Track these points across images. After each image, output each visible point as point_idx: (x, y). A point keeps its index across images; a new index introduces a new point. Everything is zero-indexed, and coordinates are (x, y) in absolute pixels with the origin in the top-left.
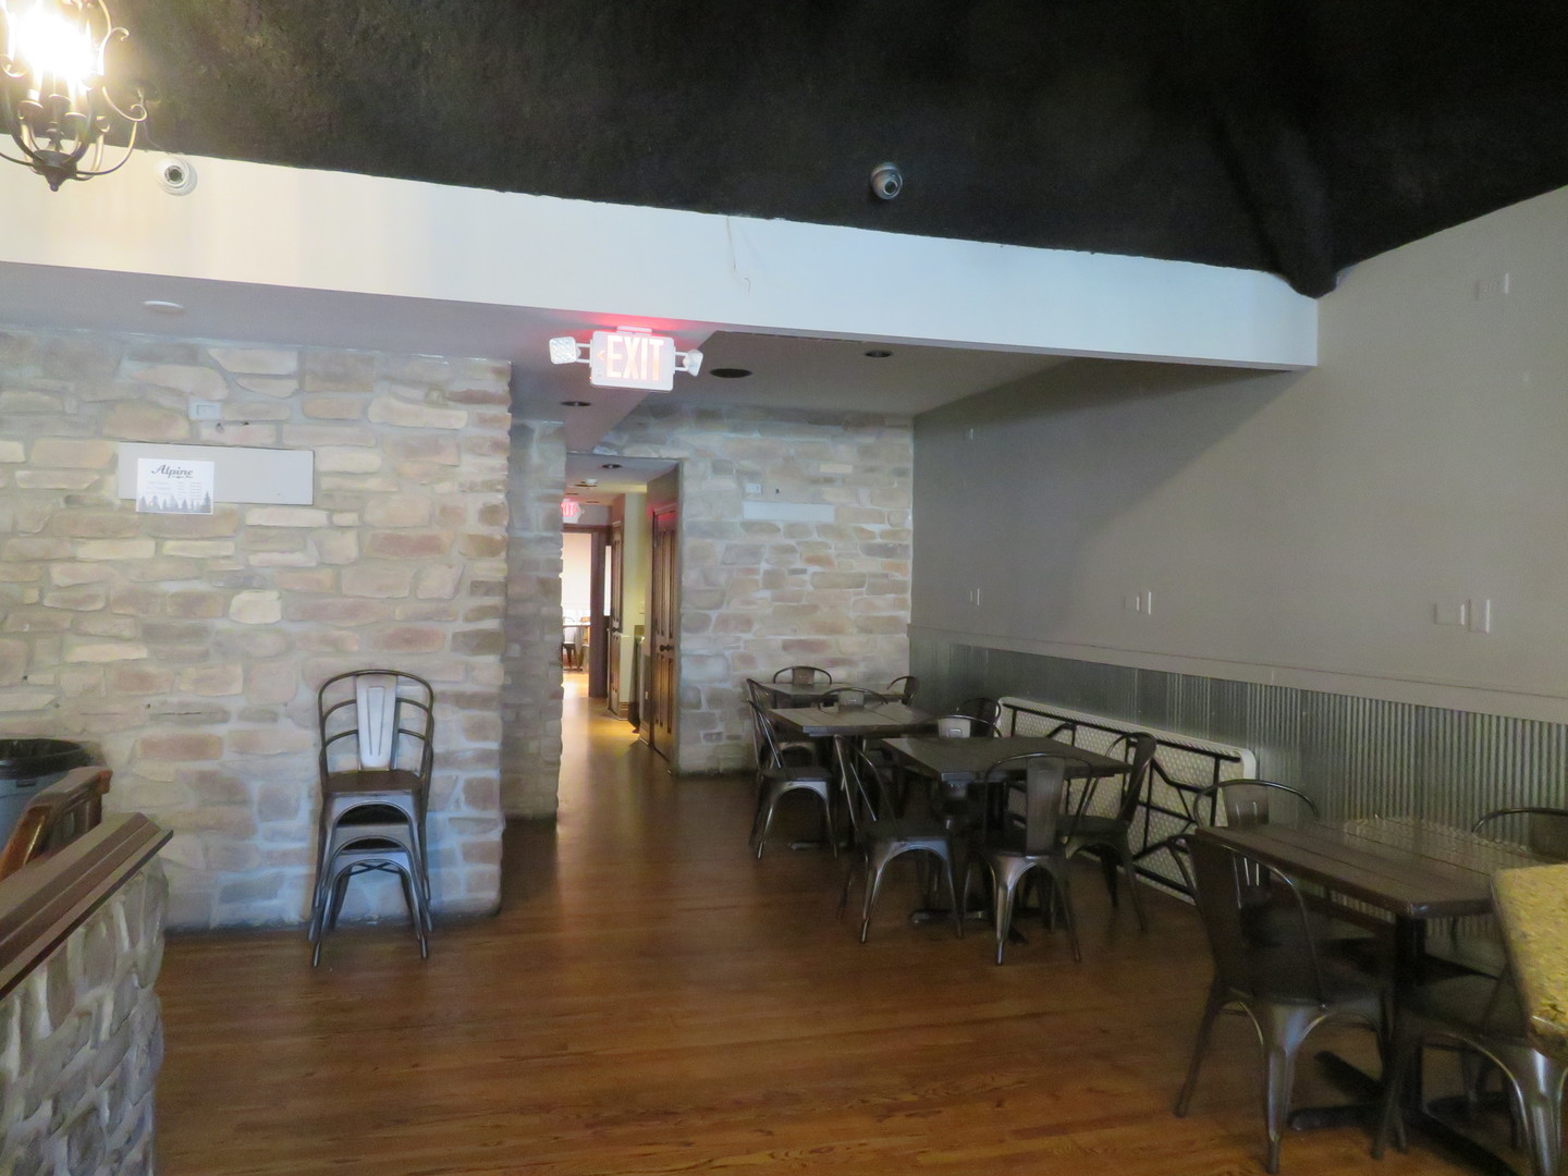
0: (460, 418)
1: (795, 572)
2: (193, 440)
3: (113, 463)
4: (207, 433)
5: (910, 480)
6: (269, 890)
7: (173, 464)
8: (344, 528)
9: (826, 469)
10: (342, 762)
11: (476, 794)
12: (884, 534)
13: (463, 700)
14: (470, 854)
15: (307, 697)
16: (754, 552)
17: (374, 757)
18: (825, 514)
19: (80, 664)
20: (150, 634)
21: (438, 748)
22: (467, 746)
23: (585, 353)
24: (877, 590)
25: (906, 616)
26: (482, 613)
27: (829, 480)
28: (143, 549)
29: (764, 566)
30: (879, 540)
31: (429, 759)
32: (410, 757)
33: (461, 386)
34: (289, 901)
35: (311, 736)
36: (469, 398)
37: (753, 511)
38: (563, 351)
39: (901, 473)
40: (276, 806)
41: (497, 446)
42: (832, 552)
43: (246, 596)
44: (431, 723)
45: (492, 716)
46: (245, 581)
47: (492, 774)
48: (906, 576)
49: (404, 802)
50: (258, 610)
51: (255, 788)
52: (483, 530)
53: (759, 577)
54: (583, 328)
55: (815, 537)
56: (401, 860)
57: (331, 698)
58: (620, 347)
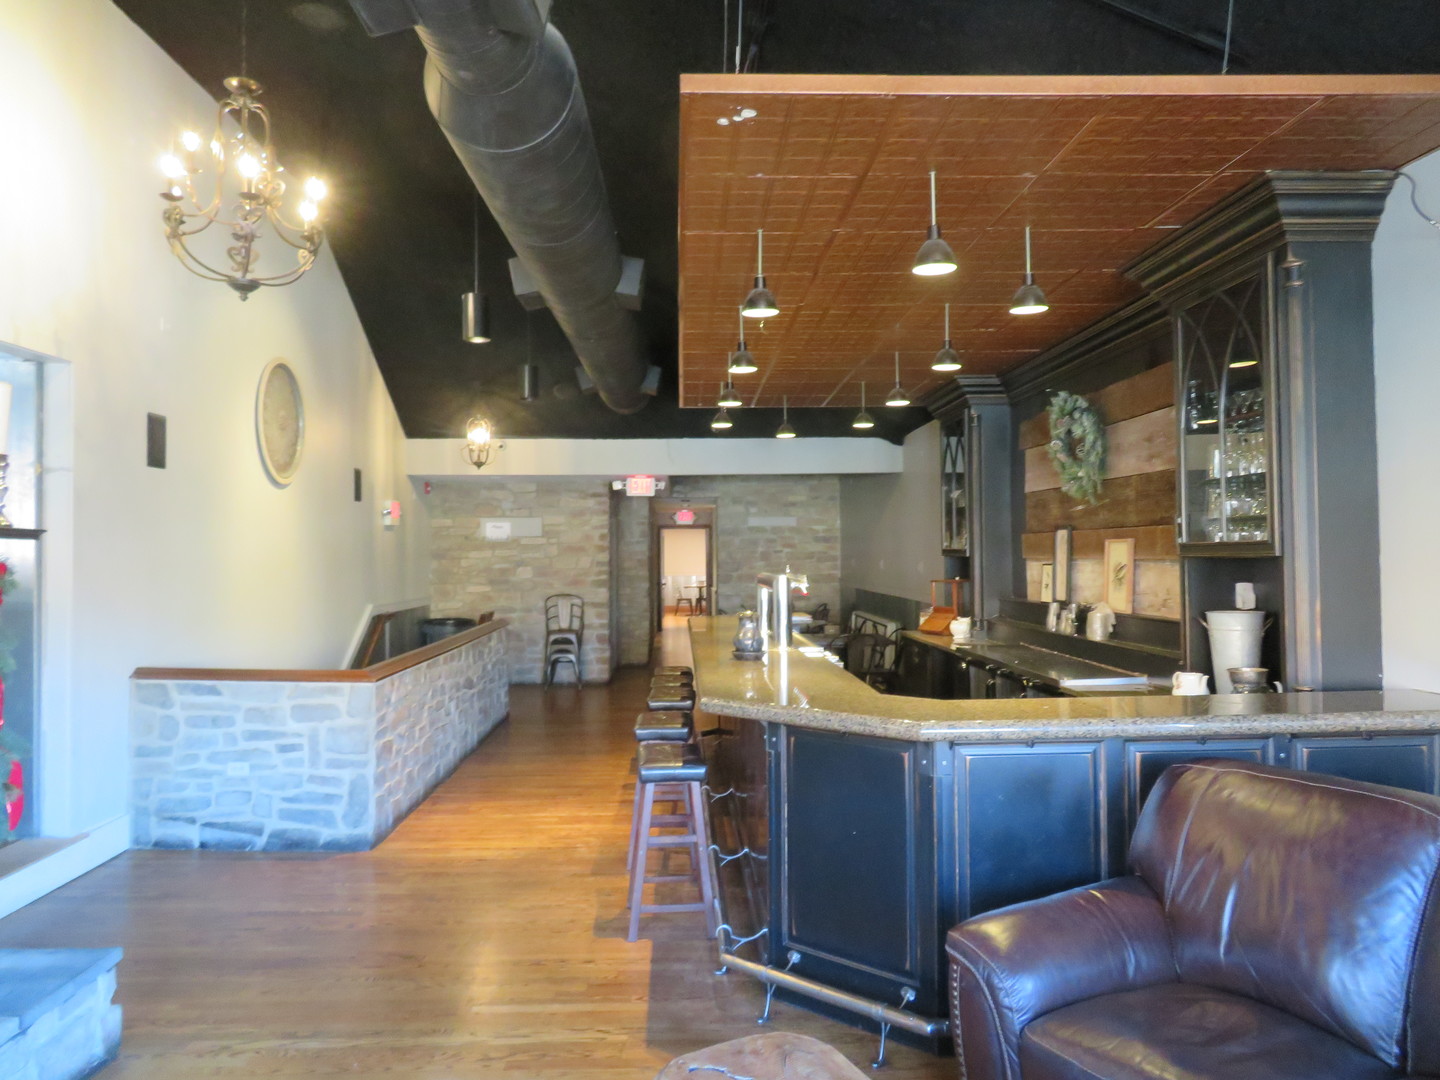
0: (591, 503)
1: (776, 552)
2: (503, 516)
3: (478, 525)
4: (508, 513)
5: (838, 502)
6: (530, 671)
7: (499, 524)
8: (553, 544)
9: (791, 499)
10: (554, 626)
11: (600, 639)
12: (824, 531)
13: (595, 605)
14: (599, 661)
15: (541, 604)
16: (755, 543)
17: (564, 625)
18: (791, 522)
19: (470, 593)
20: (491, 582)
21: (586, 622)
22: (596, 622)
23: (625, 485)
24: (820, 560)
25: (838, 573)
26: (600, 573)
27: (793, 504)
28: (488, 553)
29: (760, 549)
30: (821, 534)
31: (583, 626)
32: (576, 625)
33: (591, 491)
34: (536, 676)
35: (543, 617)
36: (595, 495)
37: (754, 522)
38: (617, 486)
39: (832, 499)
40: (533, 642)
41: (604, 512)
42: (796, 541)
43: (520, 569)
44: (583, 612)
45: (606, 611)
46: (521, 563)
47: (606, 632)
48: (837, 553)
49: (573, 637)
50: (525, 574)
51: (525, 636)
52: (601, 543)
53: (757, 555)
54: (623, 479)
55: (787, 534)
56: (572, 657)
57: (550, 604)
58: (636, 482)
